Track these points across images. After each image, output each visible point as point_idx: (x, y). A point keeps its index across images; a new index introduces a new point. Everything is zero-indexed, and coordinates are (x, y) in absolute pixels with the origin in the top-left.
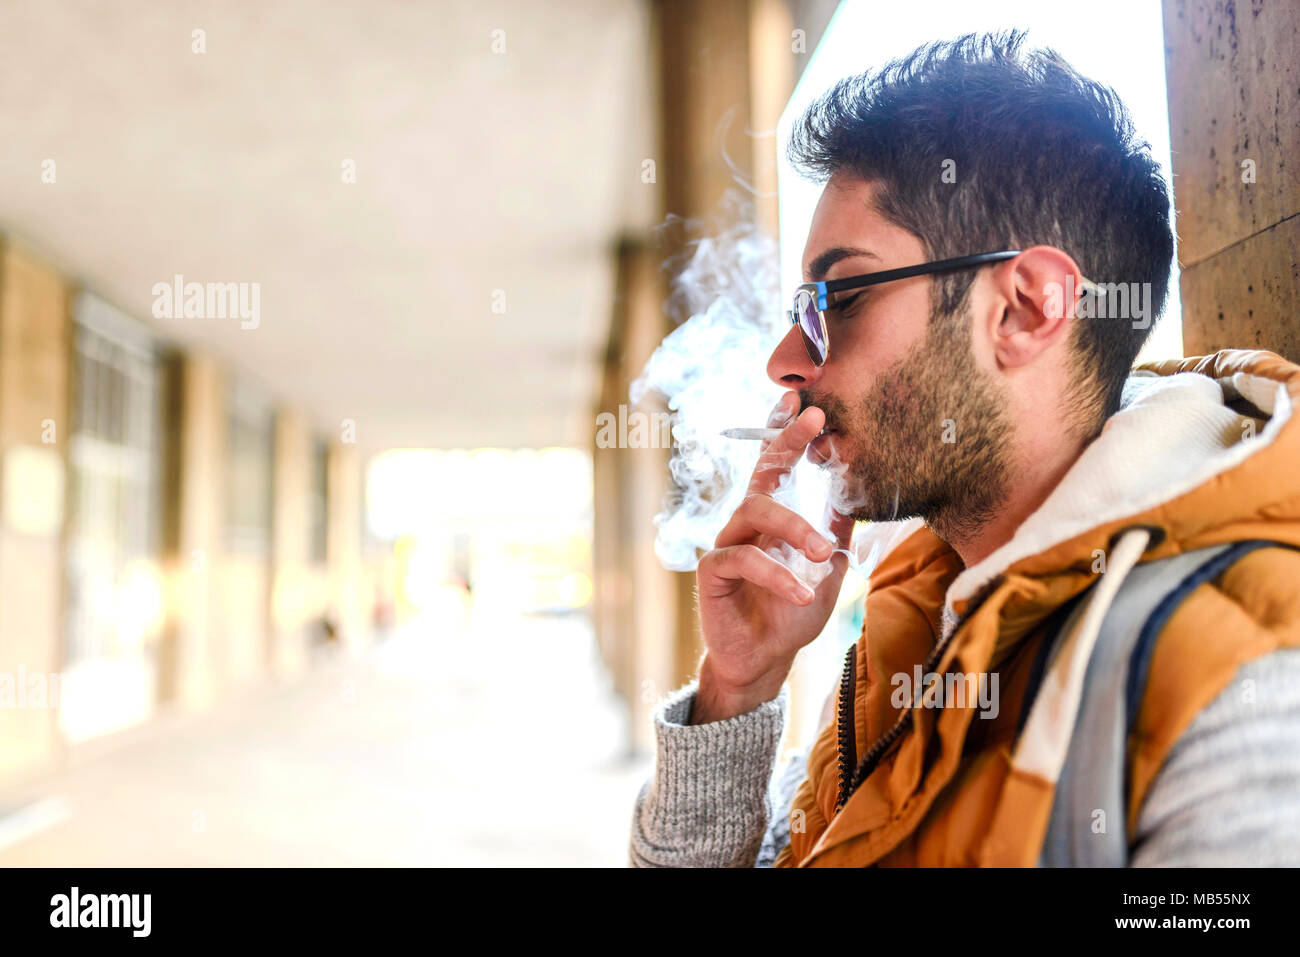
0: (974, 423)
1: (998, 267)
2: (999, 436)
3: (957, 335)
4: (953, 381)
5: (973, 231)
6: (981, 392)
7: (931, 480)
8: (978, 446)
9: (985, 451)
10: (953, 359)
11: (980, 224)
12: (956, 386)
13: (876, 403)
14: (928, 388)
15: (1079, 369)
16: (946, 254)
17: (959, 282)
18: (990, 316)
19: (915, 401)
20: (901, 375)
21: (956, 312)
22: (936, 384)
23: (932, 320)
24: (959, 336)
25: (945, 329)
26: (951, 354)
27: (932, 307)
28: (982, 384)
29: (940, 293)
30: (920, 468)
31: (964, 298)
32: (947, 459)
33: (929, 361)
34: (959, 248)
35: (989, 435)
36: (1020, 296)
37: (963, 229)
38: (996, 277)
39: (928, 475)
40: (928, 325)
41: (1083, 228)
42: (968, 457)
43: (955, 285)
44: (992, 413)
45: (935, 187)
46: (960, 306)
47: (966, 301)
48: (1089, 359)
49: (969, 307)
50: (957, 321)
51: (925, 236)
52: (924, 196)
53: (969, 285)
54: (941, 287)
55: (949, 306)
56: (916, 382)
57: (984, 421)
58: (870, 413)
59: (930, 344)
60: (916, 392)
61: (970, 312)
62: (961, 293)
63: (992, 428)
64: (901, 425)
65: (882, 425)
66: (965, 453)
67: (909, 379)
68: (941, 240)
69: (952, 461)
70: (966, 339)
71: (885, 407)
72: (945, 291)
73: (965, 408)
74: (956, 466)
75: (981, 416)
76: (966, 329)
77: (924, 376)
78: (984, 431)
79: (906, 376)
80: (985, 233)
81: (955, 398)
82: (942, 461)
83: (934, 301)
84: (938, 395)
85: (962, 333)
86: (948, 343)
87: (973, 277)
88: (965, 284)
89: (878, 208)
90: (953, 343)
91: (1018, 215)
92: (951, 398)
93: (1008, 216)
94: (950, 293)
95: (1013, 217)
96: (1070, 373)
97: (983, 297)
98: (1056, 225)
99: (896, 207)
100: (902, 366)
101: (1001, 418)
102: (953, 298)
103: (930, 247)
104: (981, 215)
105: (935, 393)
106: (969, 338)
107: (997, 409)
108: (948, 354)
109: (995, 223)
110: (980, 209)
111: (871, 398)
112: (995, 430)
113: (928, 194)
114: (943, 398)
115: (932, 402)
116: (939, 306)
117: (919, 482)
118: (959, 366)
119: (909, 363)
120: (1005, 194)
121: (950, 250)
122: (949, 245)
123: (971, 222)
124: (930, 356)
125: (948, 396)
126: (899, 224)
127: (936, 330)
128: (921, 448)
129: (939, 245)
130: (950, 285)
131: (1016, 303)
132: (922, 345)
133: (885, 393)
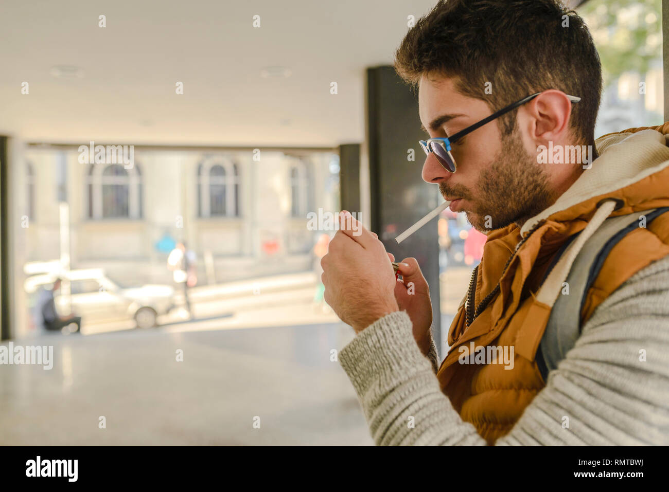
0: (531, 179)
1: (527, 104)
2: (544, 181)
3: (516, 142)
4: (518, 163)
5: (510, 90)
6: (532, 164)
7: (516, 209)
8: (535, 188)
9: (538, 189)
10: (516, 154)
11: (513, 86)
12: (520, 164)
13: (483, 184)
14: (507, 170)
15: (574, 136)
16: (499, 105)
17: (510, 117)
18: (530, 129)
19: (502, 178)
20: (493, 168)
21: (513, 131)
22: (510, 168)
23: (503, 139)
24: (517, 143)
25: (510, 141)
26: (515, 151)
27: (500, 133)
28: (532, 160)
29: (503, 125)
30: (510, 205)
31: (515, 125)
32: (521, 198)
33: (505, 158)
34: (505, 100)
35: (539, 182)
36: (541, 115)
37: (505, 90)
38: (527, 109)
39: (514, 207)
40: (501, 141)
41: (561, 71)
42: (531, 194)
43: (509, 119)
44: (539, 172)
45: (485, 74)
46: (514, 128)
47: (516, 125)
48: (577, 130)
49: (518, 127)
50: (514, 136)
51: (487, 99)
52: (481, 79)
53: (516, 117)
54: (503, 122)
55: (509, 130)
56: (501, 169)
57: (536, 176)
58: (480, 188)
59: (503, 150)
60: (502, 173)
61: (519, 130)
62: (513, 122)
63: (540, 178)
64: (497, 189)
65: (488, 192)
66: (529, 194)
67: (497, 168)
68: (496, 99)
69: (524, 198)
70: (520, 143)
71: (488, 184)
72: (505, 124)
73: (525, 174)
74: (526, 200)
75: (534, 174)
76: (520, 138)
77: (504, 165)
78: (537, 181)
79: (495, 168)
80: (516, 89)
81: (521, 171)
82: (519, 199)
83: (501, 130)
84: (512, 172)
85: (518, 141)
86: (512, 147)
87: (516, 112)
88: (513, 116)
89: (459, 91)
90: (514, 147)
91: (530, 76)
92: (519, 171)
93: (525, 78)
94: (508, 124)
95: (527, 78)
96: (570, 140)
97: (524, 120)
98: (549, 75)
99: (469, 88)
100: (492, 164)
101: (544, 172)
102: (510, 126)
103: (491, 104)
104: (512, 82)
105: (511, 171)
106: (522, 142)
107: (540, 170)
108: (513, 152)
109: (519, 84)
110: (510, 78)
111: (480, 182)
112: (542, 179)
113: (482, 78)
114: (514, 173)
115: (510, 176)
116: (504, 131)
117: (510, 211)
118: (520, 156)
119: (496, 161)
120: (520, 68)
121: (502, 104)
122: (500, 100)
123: (508, 86)
124: (505, 155)
125: (517, 171)
126: (472, 96)
127: (506, 143)
128: (509, 196)
129: (495, 101)
130: (507, 120)
131: (540, 119)
132: (500, 152)
133: (486, 178)
